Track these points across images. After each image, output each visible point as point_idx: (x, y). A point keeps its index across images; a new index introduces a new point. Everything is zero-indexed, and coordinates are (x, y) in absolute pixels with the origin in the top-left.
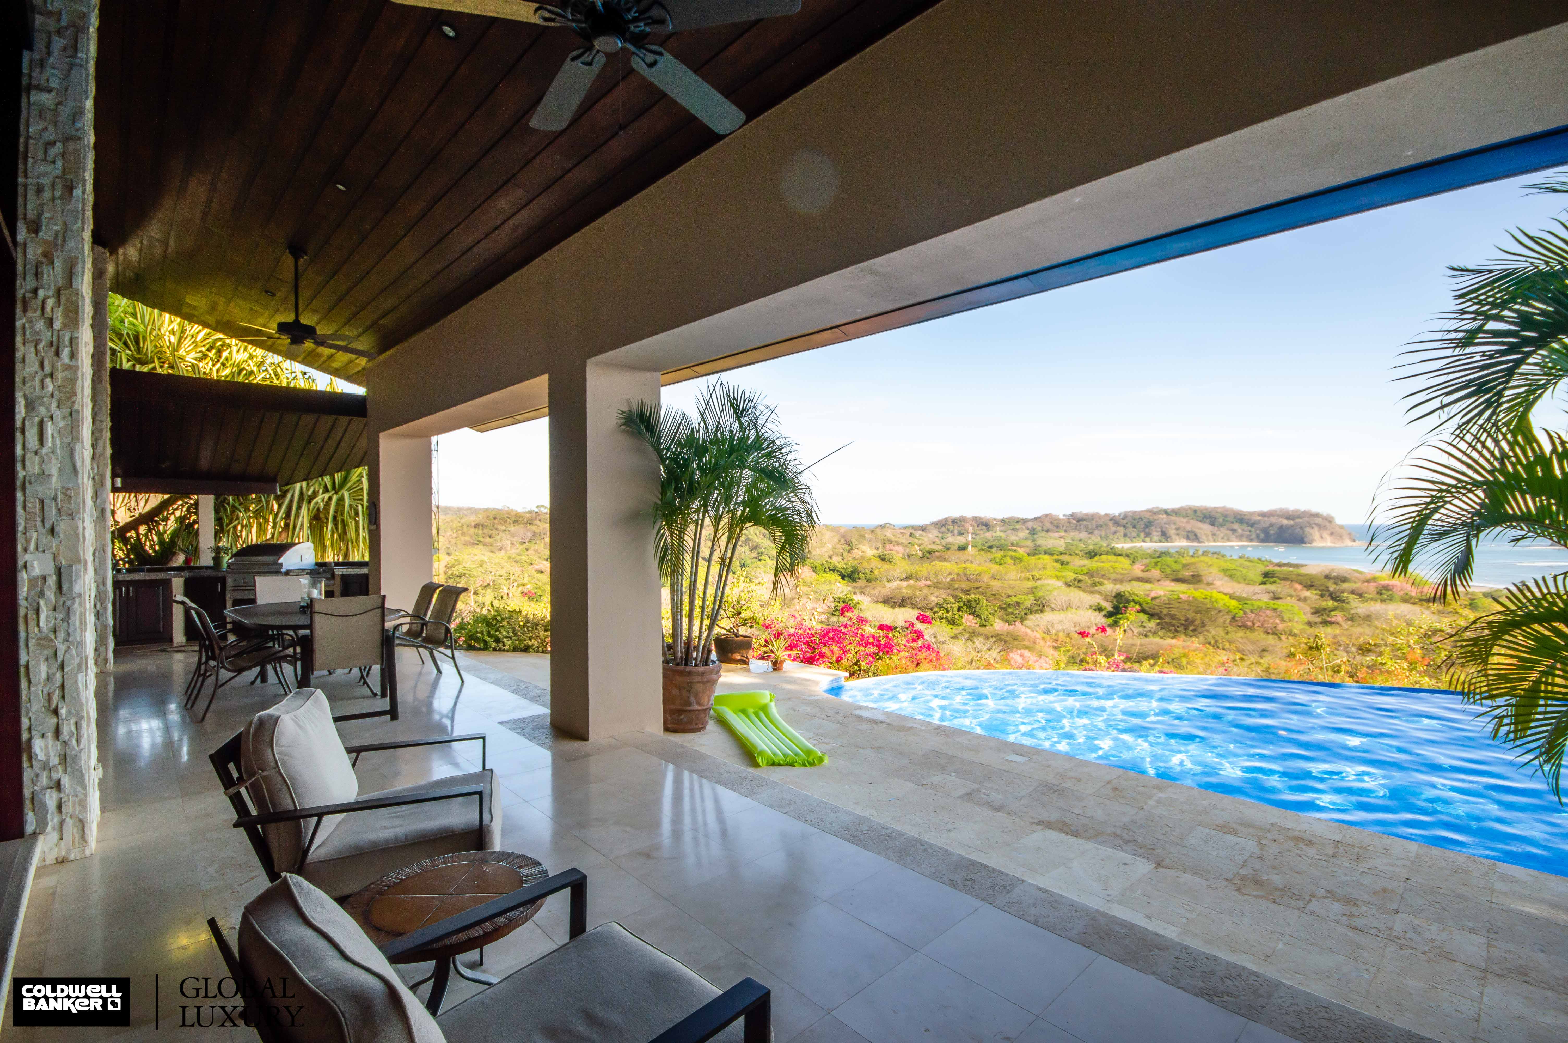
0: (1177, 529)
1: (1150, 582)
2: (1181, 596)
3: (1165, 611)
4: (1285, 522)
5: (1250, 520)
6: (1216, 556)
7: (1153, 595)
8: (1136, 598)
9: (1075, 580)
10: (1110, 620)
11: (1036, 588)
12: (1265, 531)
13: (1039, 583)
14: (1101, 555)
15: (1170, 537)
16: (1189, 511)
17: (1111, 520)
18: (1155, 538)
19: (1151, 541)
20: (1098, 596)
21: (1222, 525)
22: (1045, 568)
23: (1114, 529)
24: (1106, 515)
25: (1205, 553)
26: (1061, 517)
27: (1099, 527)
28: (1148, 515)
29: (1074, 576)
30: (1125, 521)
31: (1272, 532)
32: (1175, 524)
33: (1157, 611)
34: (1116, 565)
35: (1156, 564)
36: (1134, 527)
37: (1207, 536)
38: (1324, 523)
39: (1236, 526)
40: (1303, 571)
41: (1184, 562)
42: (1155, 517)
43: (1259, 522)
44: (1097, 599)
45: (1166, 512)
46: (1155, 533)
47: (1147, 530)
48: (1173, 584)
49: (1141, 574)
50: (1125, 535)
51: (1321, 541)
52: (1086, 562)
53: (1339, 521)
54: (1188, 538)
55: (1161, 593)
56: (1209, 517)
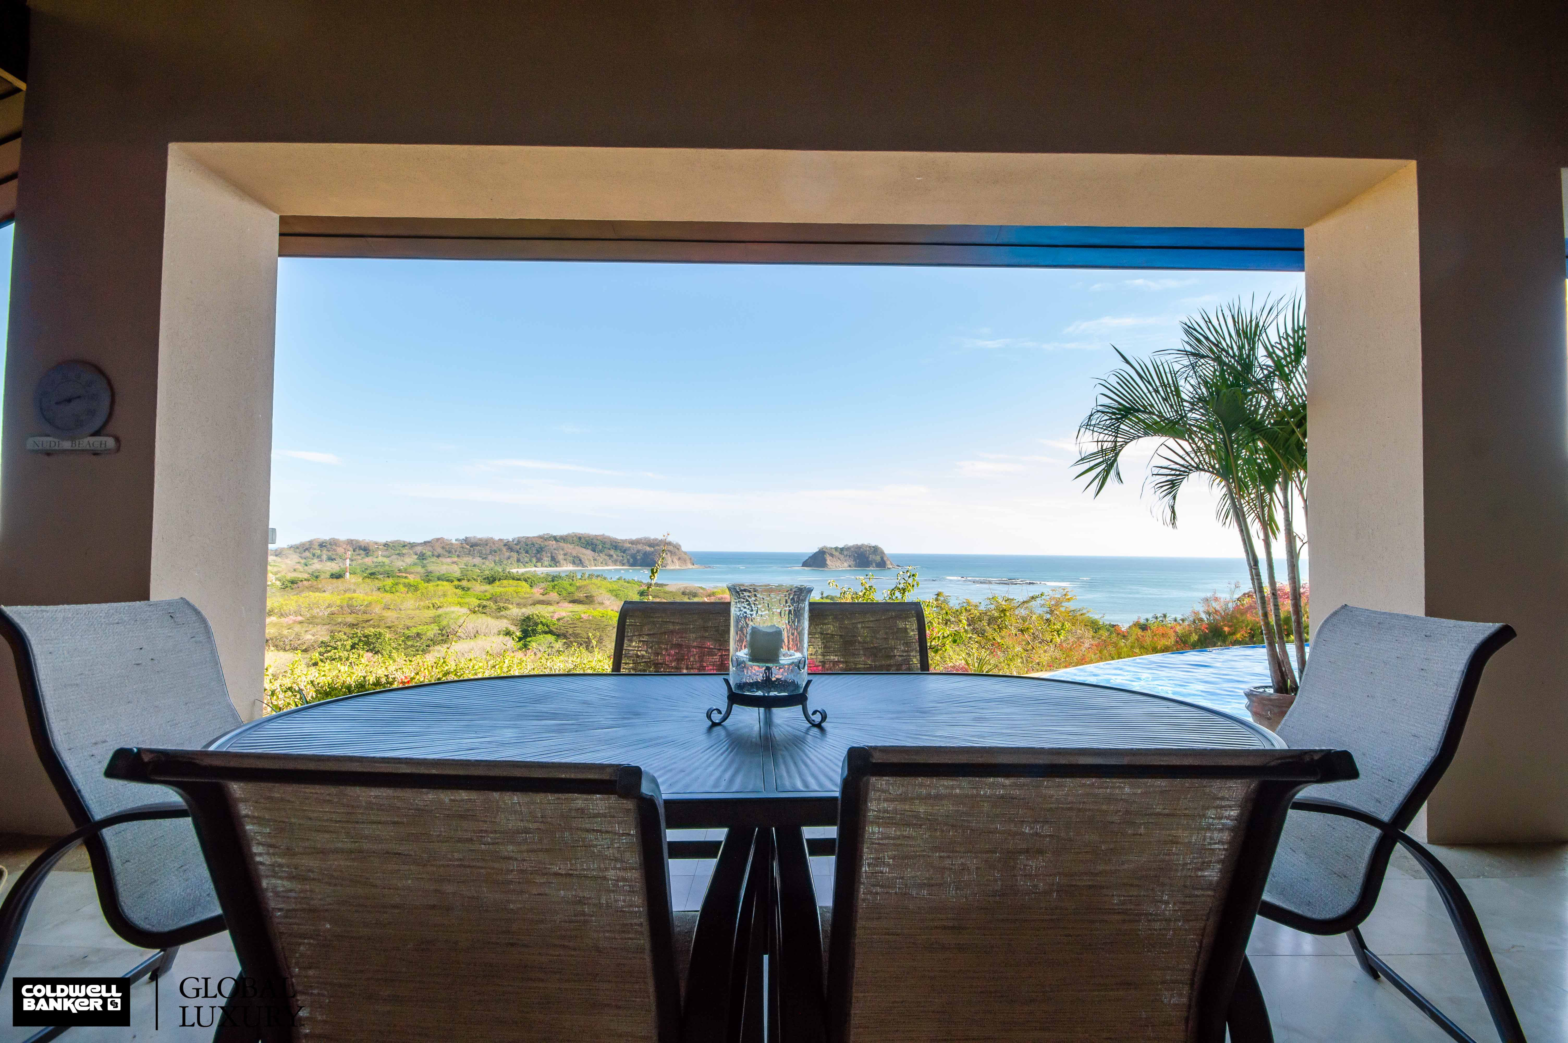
0: (565, 555)
1: (551, 604)
2: (583, 615)
3: (570, 631)
4: (648, 549)
5: (623, 547)
6: (599, 578)
7: (556, 616)
8: (544, 621)
9: (479, 606)
10: (520, 644)
11: (439, 616)
12: (634, 556)
13: (440, 611)
14: (500, 580)
15: (558, 562)
16: (575, 538)
17: (505, 545)
18: (546, 563)
19: (542, 566)
20: (505, 621)
21: (601, 552)
22: (445, 595)
23: (507, 554)
24: (500, 540)
25: (590, 576)
26: (454, 541)
27: (493, 552)
28: (539, 541)
29: (478, 602)
30: (518, 547)
31: (639, 557)
32: (563, 549)
33: (563, 630)
34: (520, 589)
35: (554, 587)
36: (527, 552)
37: (589, 560)
38: (672, 549)
39: (612, 552)
40: (667, 589)
41: (578, 585)
42: (546, 543)
43: (629, 549)
44: (504, 624)
45: (555, 538)
46: (545, 559)
47: (538, 556)
48: (571, 605)
49: (542, 598)
50: (518, 560)
51: (674, 565)
52: (488, 587)
53: (684, 548)
54: (574, 563)
55: (564, 614)
56: (593, 544)
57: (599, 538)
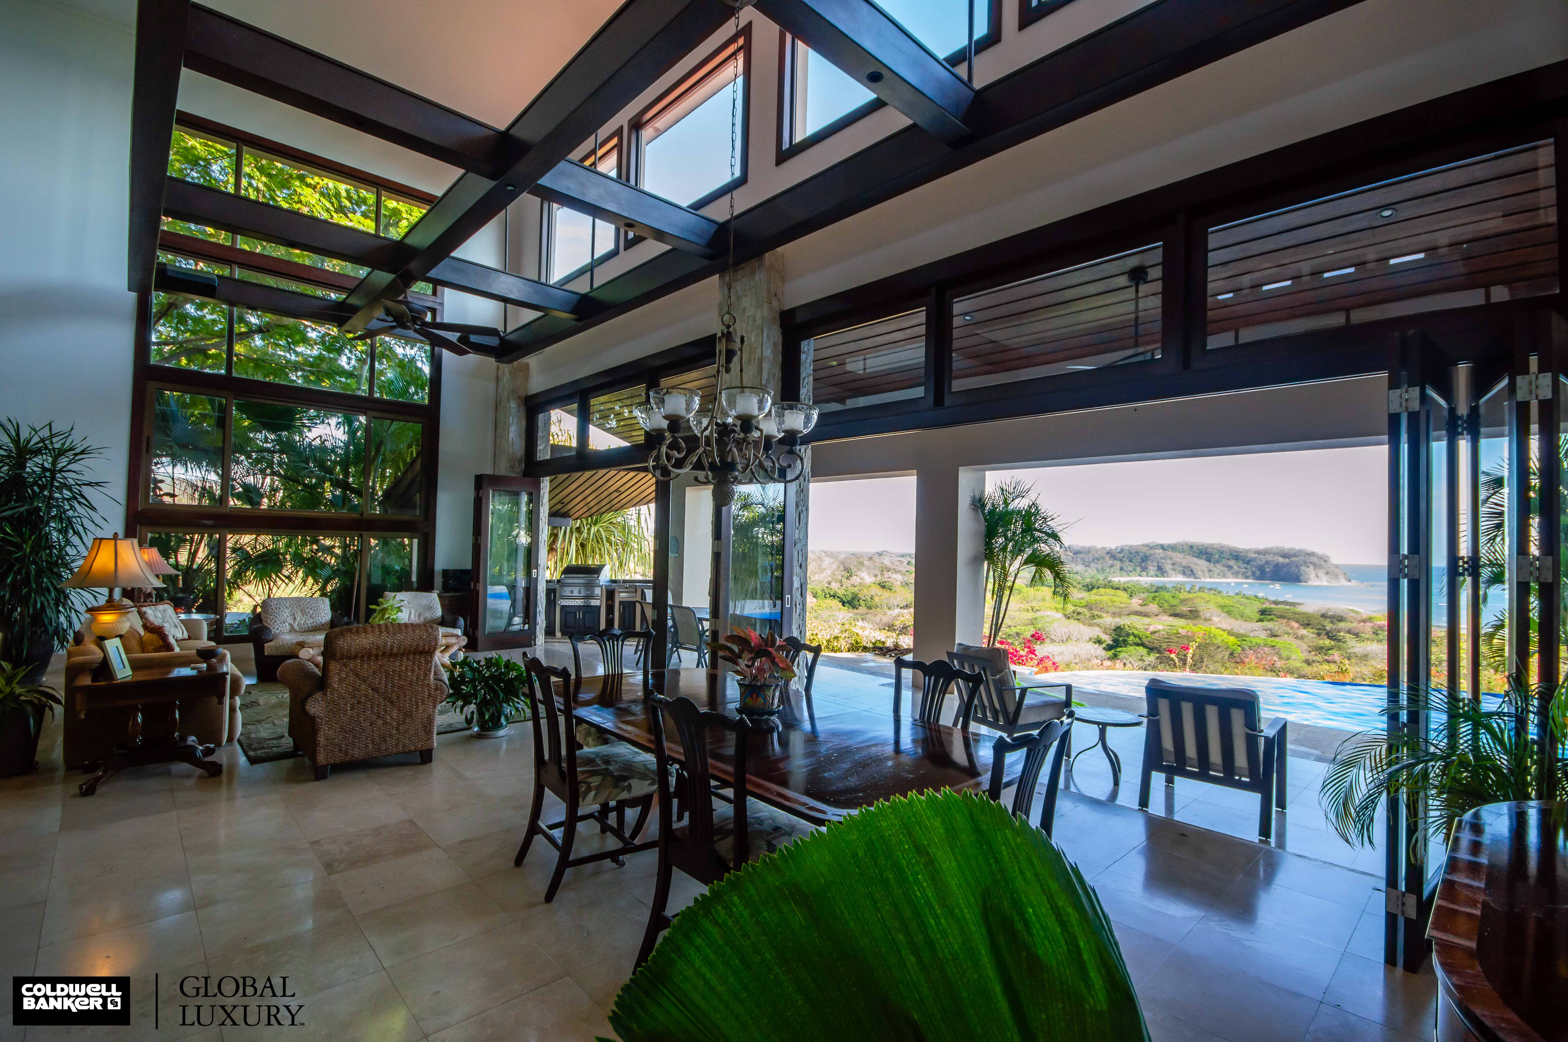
0: (1173, 564)
1: (1149, 617)
2: (1180, 631)
3: (1164, 646)
4: (1281, 560)
5: (1246, 557)
6: (1212, 592)
7: (1152, 629)
8: (1136, 632)
9: (1074, 612)
10: (1110, 653)
11: (1036, 619)
12: (1261, 568)
13: (1038, 614)
14: (1098, 588)
15: (1166, 572)
16: (1185, 547)
17: (1108, 553)
18: (1152, 573)
19: (1147, 575)
20: (1097, 629)
21: (1218, 562)
22: (1043, 600)
23: (1110, 562)
24: (1103, 548)
25: (1201, 589)
27: (1096, 560)
28: (1144, 550)
29: (1074, 608)
30: (1121, 555)
31: (1268, 570)
32: (1171, 559)
33: (1156, 645)
34: (1115, 598)
35: (1154, 599)
36: (1131, 561)
37: (1203, 572)
38: (1320, 562)
39: (1232, 563)
40: (1299, 609)
41: (1182, 597)
42: (1152, 552)
43: (1255, 559)
44: (1096, 632)
45: (1162, 547)
46: (1151, 568)
47: (1143, 564)
48: (1171, 619)
49: (1139, 608)
50: (1122, 569)
51: (1316, 579)
52: (1085, 595)
53: (1334, 560)
54: (1184, 574)
55: (1160, 627)
56: (1206, 553)
57: (1215, 547)
